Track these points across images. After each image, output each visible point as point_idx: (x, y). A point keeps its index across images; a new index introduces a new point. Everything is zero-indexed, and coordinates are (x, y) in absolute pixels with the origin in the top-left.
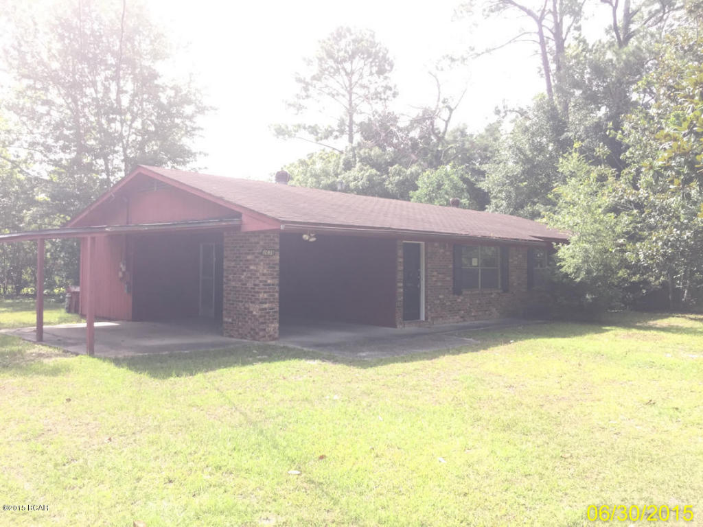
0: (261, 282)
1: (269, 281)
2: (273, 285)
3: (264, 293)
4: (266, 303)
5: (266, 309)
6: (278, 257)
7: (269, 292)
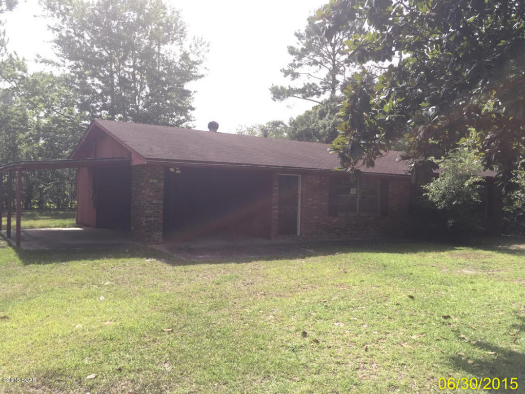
0: (147, 201)
1: (154, 202)
2: (158, 204)
3: (150, 210)
4: (151, 217)
5: (151, 221)
6: (163, 184)
7: (154, 209)
